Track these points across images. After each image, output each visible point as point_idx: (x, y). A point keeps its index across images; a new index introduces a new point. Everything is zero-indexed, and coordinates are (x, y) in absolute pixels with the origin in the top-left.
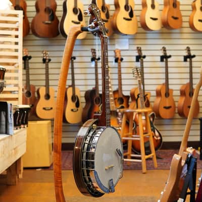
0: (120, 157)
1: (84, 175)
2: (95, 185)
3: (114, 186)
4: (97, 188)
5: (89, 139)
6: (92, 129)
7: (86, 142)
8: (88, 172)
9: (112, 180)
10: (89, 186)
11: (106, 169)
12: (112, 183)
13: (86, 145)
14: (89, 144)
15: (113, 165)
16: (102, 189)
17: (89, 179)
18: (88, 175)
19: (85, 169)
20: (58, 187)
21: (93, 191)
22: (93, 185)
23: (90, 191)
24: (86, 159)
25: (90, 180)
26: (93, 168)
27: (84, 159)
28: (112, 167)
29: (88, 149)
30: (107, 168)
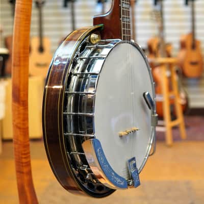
0: (150, 111)
1: (69, 149)
2: (96, 171)
3: (137, 172)
4: (101, 177)
5: (80, 64)
6: (90, 43)
7: (76, 72)
8: (80, 141)
9: (134, 159)
10: (82, 174)
11: (121, 136)
12: (135, 165)
13: (74, 79)
14: (81, 77)
15: (135, 128)
16: (111, 181)
17: (83, 158)
18: (80, 149)
19: (71, 133)
20: (23, 173)
21: (91, 185)
22: (90, 171)
23: (85, 185)
24: (75, 110)
25: (84, 161)
26: (91, 132)
27: (70, 111)
28: (134, 132)
29: (79, 87)
30: (123, 133)
